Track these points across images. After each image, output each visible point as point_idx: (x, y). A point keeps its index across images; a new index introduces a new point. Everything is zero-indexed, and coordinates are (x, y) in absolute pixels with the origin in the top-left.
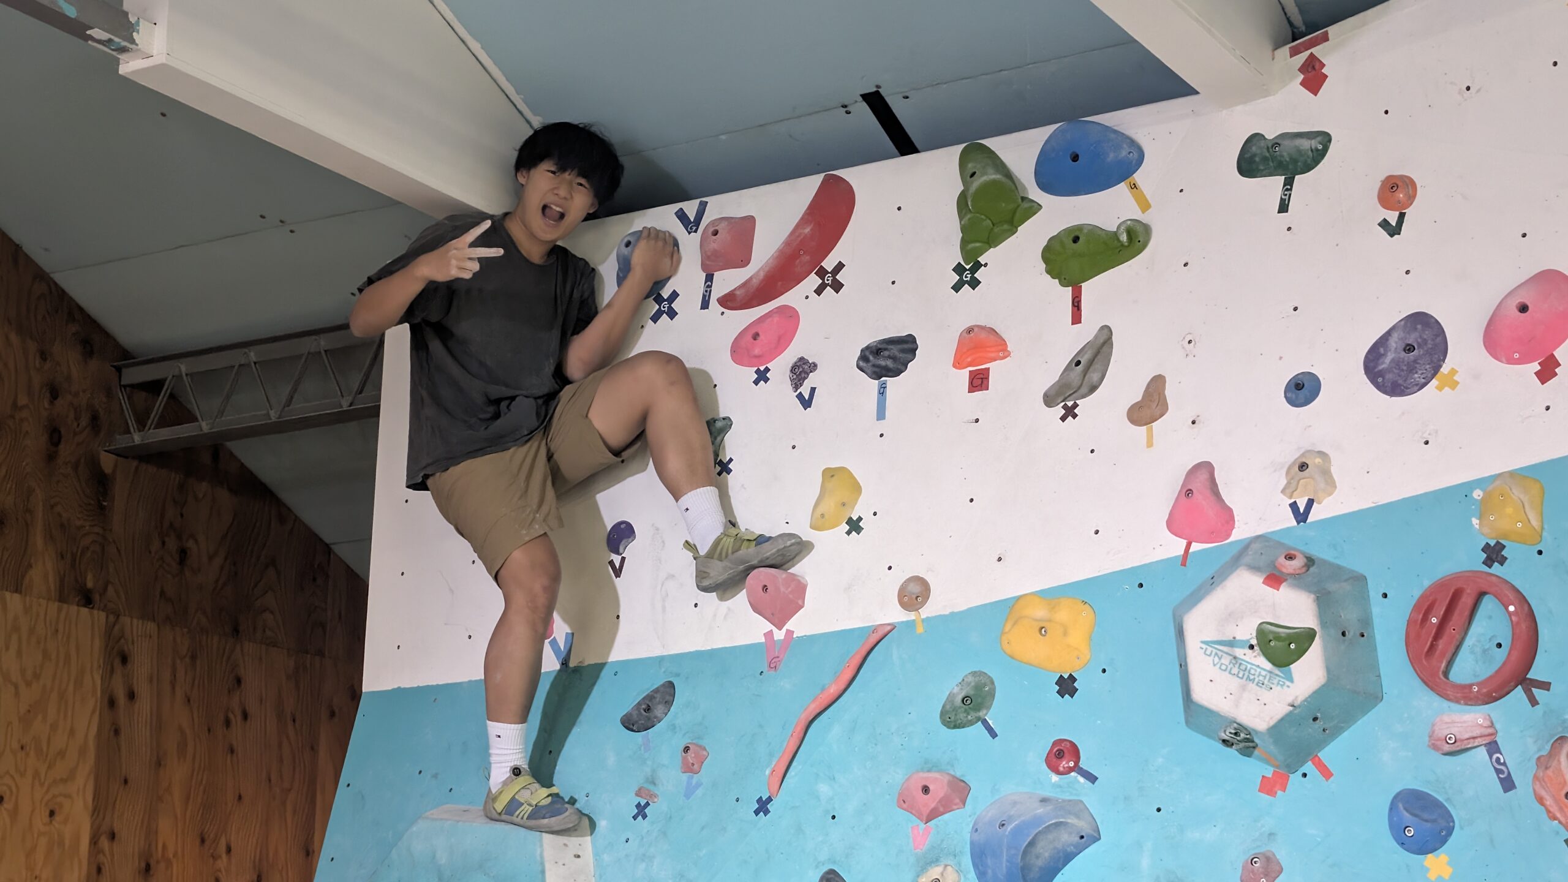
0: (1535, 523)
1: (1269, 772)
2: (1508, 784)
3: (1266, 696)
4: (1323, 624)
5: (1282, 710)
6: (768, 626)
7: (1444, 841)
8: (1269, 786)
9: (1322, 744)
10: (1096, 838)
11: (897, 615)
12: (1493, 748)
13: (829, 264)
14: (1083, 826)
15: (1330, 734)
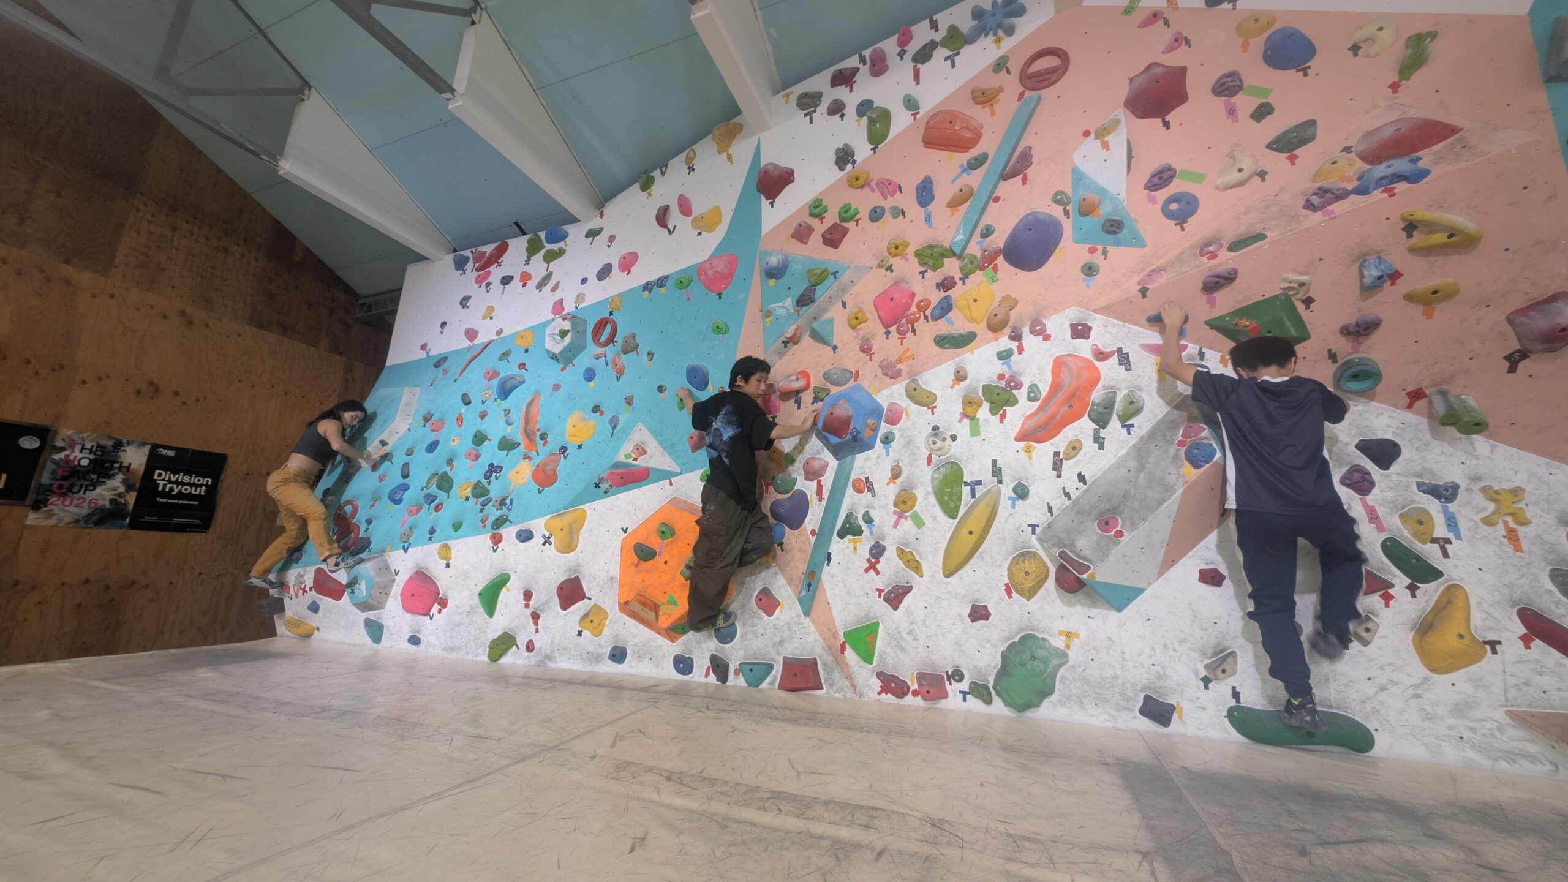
0: (619, 305)
1: (563, 366)
2: (607, 365)
3: (559, 345)
4: (572, 328)
5: (561, 348)
6: (469, 342)
7: (593, 378)
8: (563, 370)
9: (574, 359)
10: (524, 382)
11: (495, 337)
12: (605, 356)
13: (500, 261)
14: (520, 380)
15: (575, 356)
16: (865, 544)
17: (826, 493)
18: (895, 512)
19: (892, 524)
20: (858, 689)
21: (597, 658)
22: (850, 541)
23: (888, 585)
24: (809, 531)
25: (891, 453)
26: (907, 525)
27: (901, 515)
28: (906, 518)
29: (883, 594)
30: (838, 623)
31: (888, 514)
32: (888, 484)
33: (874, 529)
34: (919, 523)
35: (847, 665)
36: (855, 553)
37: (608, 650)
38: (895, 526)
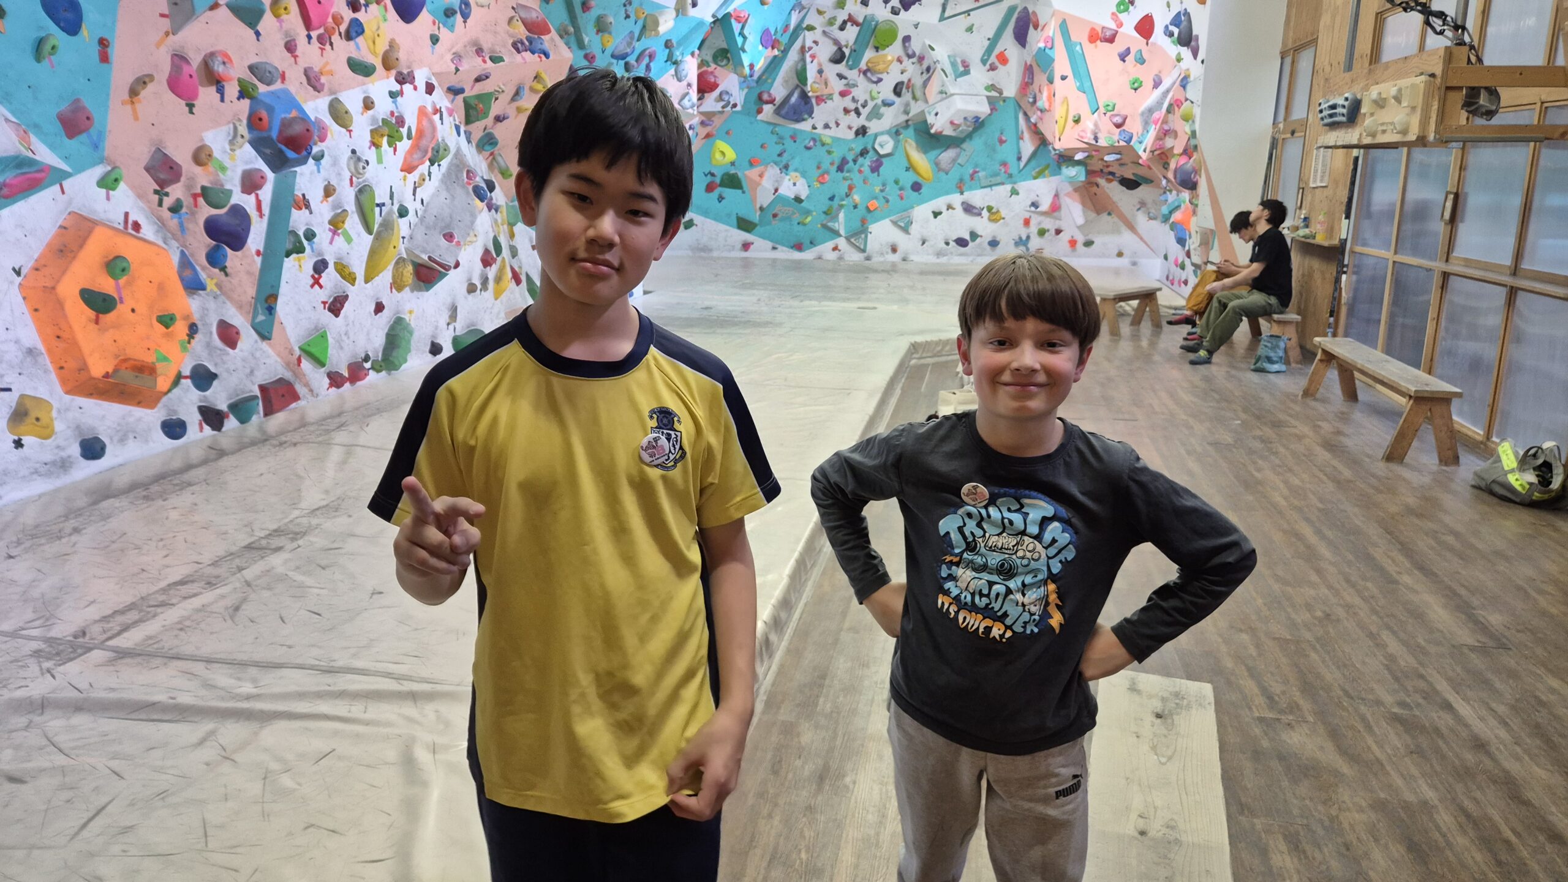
16: (308, 261)
17: (266, 210)
18: (330, 230)
19: (328, 241)
20: (315, 392)
21: (64, 465)
22: (295, 259)
23: (330, 297)
24: (254, 251)
25: (321, 170)
26: (340, 240)
27: (335, 233)
28: (338, 235)
29: (327, 306)
30: (292, 340)
31: (324, 231)
32: (322, 202)
33: (315, 246)
34: (349, 240)
35: (304, 375)
36: (301, 271)
37: (75, 450)
38: (331, 243)
